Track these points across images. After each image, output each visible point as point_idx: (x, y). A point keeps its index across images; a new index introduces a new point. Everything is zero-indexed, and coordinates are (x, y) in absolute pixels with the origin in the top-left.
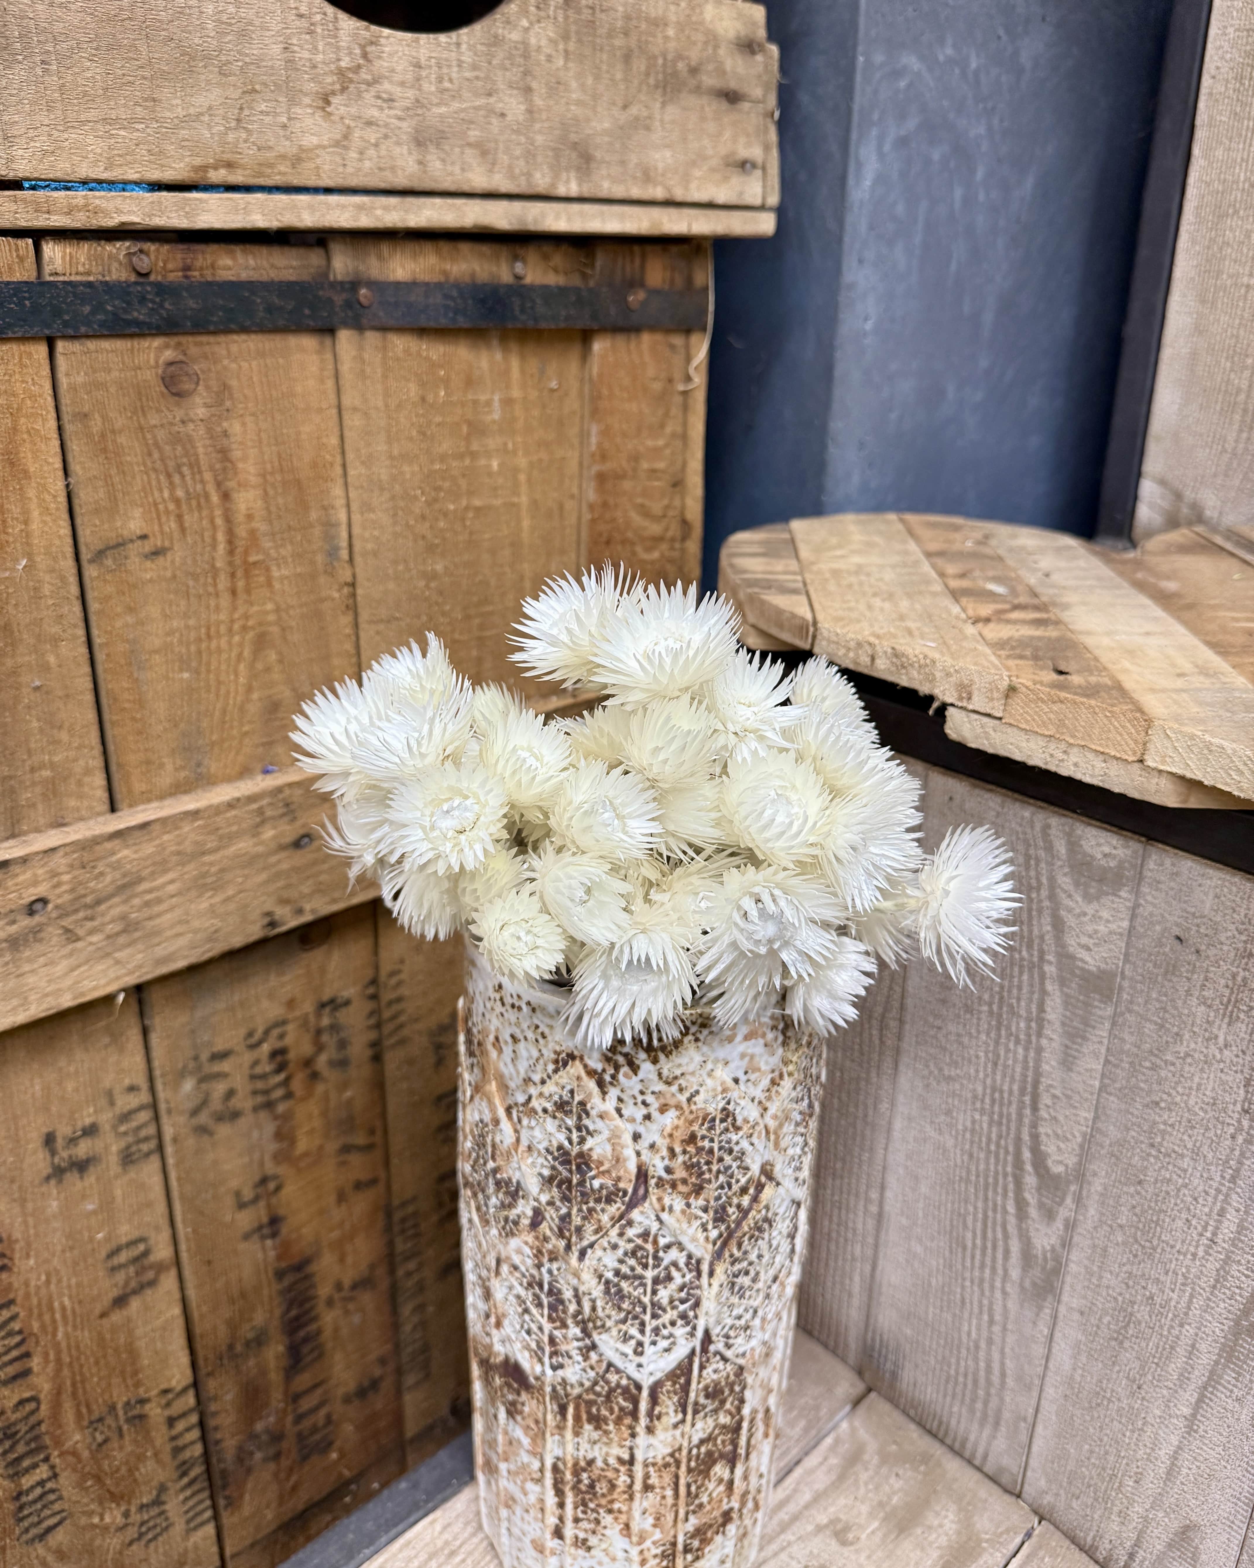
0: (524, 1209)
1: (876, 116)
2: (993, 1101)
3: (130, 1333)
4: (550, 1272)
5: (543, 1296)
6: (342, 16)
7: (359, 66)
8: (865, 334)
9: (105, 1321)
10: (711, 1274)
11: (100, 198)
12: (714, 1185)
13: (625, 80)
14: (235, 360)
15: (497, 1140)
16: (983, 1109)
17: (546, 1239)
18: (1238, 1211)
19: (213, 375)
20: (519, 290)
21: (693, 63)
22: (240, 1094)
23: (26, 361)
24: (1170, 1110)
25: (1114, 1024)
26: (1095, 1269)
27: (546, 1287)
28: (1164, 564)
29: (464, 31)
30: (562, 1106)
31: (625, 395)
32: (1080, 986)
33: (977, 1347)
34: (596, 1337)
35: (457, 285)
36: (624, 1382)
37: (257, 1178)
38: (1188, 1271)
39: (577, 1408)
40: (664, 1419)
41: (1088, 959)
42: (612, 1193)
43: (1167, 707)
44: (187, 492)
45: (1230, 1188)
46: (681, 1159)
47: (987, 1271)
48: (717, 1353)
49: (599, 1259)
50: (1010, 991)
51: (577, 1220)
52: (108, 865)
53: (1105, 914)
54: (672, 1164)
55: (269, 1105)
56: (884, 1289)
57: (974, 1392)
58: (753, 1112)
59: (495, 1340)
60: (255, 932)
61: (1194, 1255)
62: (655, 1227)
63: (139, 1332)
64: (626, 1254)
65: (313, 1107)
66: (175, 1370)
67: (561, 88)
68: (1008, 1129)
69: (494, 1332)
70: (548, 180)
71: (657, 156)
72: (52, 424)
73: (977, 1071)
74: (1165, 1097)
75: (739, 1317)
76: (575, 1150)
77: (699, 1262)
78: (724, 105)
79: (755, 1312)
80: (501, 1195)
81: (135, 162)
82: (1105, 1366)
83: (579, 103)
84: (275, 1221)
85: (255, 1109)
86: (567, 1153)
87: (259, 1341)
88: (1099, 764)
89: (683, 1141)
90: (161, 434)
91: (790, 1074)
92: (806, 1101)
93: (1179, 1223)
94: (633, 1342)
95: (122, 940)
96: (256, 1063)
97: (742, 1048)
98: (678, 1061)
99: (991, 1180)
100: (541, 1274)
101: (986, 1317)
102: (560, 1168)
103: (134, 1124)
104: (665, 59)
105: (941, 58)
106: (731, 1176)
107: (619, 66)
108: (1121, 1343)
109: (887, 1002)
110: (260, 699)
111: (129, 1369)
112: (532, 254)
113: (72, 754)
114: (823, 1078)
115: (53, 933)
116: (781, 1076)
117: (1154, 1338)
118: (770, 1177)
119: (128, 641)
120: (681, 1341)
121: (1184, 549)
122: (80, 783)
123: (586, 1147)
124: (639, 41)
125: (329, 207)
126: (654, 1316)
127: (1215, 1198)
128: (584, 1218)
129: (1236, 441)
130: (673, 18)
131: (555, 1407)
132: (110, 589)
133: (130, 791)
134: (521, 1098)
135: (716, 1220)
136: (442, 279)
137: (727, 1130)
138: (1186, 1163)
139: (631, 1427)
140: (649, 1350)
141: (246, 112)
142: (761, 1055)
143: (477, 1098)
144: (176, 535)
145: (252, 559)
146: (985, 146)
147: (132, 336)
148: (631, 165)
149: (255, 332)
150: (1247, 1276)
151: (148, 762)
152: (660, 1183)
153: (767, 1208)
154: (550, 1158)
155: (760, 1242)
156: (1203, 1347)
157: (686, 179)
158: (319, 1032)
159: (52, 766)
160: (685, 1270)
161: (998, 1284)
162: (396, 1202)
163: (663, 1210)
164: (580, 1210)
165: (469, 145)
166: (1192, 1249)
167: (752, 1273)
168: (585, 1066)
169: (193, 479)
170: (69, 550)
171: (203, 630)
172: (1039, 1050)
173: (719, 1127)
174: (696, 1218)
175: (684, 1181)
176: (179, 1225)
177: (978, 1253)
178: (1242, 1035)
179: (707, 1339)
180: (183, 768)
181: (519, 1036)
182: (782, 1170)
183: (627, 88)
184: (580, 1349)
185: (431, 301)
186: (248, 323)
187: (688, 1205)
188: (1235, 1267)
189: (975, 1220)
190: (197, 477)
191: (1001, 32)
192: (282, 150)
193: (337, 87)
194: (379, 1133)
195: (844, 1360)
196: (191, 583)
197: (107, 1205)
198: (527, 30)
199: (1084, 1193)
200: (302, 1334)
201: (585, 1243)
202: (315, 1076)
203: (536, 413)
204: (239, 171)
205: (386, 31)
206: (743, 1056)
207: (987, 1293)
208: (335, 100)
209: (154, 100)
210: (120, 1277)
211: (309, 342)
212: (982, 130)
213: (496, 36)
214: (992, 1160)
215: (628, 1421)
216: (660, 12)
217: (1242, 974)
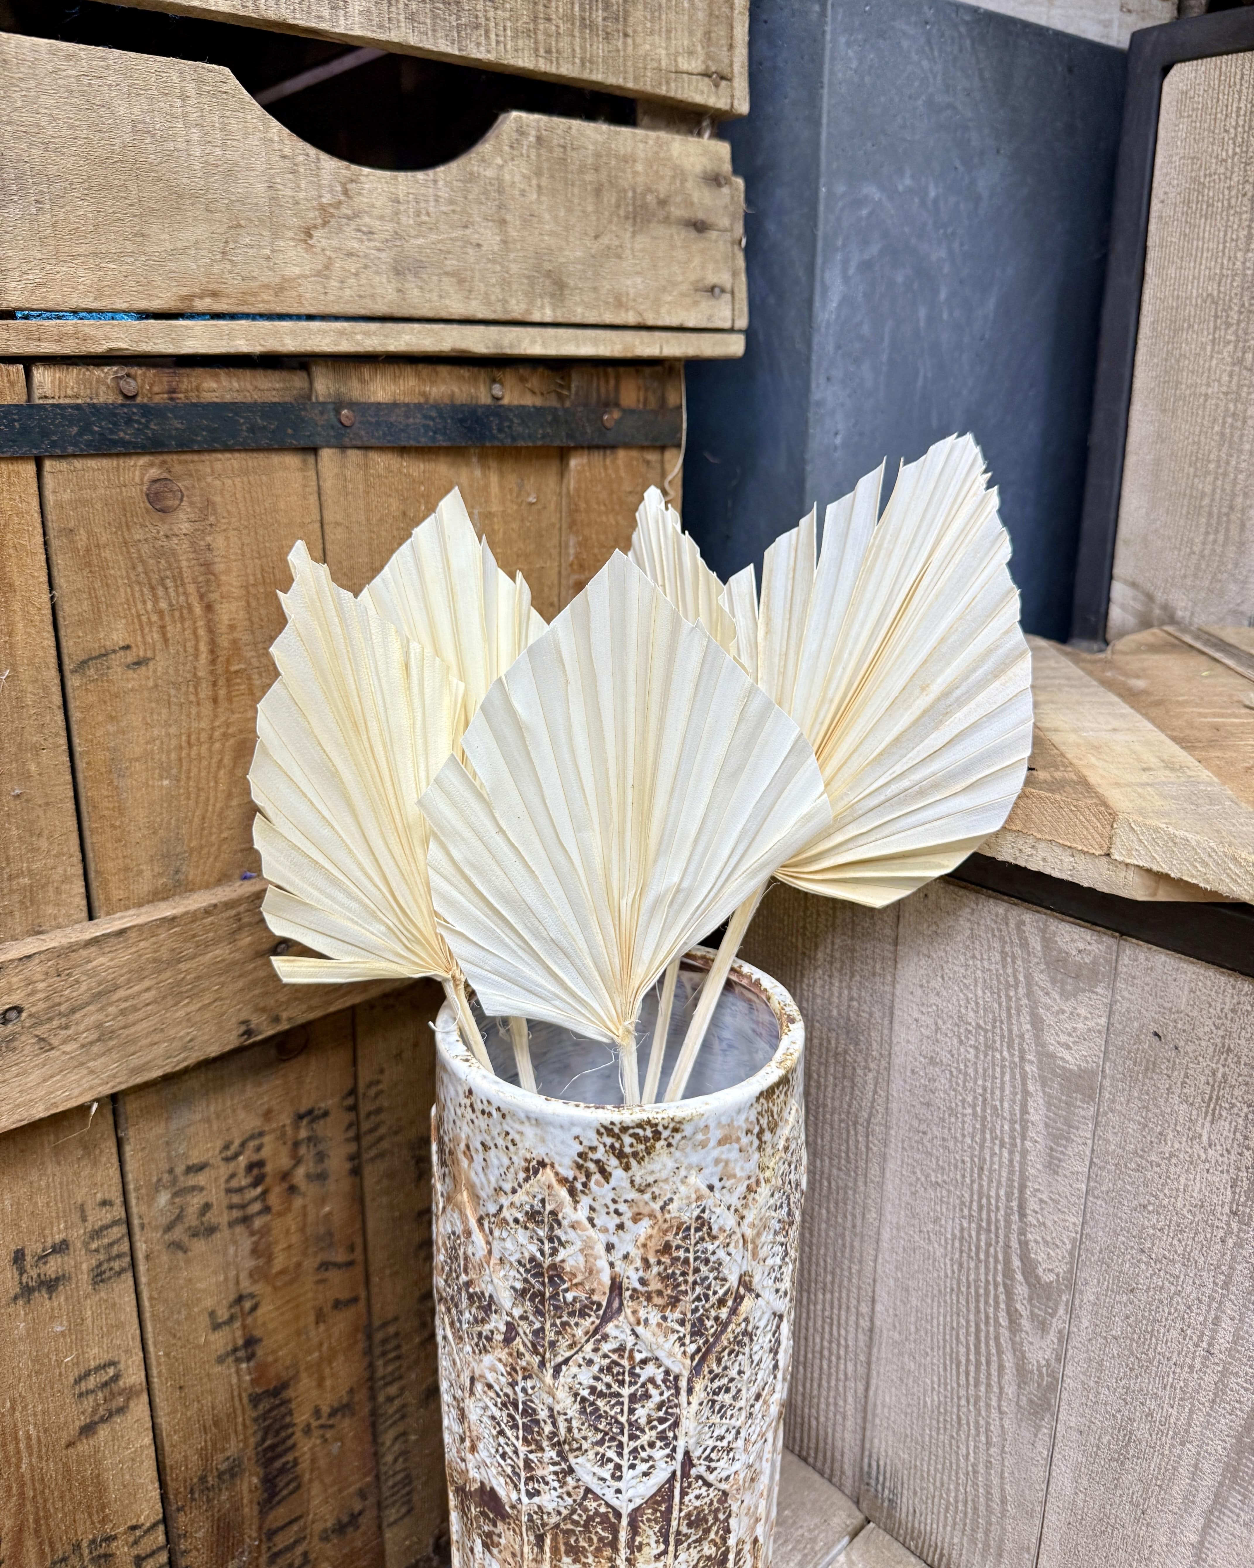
0: (497, 1323)
1: (839, 243)
2: (980, 1208)
3: (98, 1463)
4: (524, 1390)
5: (517, 1417)
6: (324, 156)
7: (340, 202)
8: (836, 448)
9: (71, 1450)
10: (690, 1391)
11: (89, 326)
12: (691, 1297)
13: (596, 212)
14: (219, 477)
15: (470, 1252)
16: (971, 1216)
17: (520, 1355)
18: (1232, 1319)
19: (197, 491)
20: (497, 410)
21: (662, 196)
22: (215, 1209)
23: (14, 480)
24: (1158, 1213)
25: (1097, 1124)
26: (1092, 1384)
27: (521, 1407)
28: (1134, 663)
29: (441, 169)
30: (533, 1216)
31: (603, 508)
32: (1061, 1085)
33: (975, 1472)
34: (572, 1461)
35: (436, 406)
36: (603, 1509)
37: (232, 1297)
38: (1186, 1385)
39: (555, 1539)
40: (646, 1550)
41: (1068, 1058)
42: (586, 1306)
43: (1131, 801)
44: (170, 604)
45: (1223, 1295)
46: (655, 1270)
47: (983, 1388)
48: (699, 1477)
49: (575, 1376)
50: (993, 1093)
51: (550, 1335)
52: (84, 973)
53: (1083, 1011)
54: (647, 1276)
55: (246, 1220)
56: (879, 1411)
57: (975, 1521)
58: (729, 1221)
59: (470, 1466)
60: (231, 1041)
61: (1191, 1367)
62: (630, 1341)
63: (107, 1462)
64: (601, 1370)
65: (291, 1222)
66: (144, 1505)
67: (535, 220)
68: (997, 1237)
69: (469, 1456)
70: (523, 306)
71: (629, 282)
72: (39, 539)
73: (963, 1176)
74: (1152, 1199)
75: (722, 1438)
76: (547, 1262)
77: (677, 1378)
78: (693, 234)
79: (738, 1432)
80: (474, 1310)
81: (124, 292)
82: (1107, 1489)
83: (552, 233)
84: (250, 1342)
85: (231, 1225)
86: (539, 1265)
87: (233, 1472)
88: (1067, 859)
89: (657, 1251)
90: (145, 548)
91: (767, 1181)
92: (785, 1209)
93: (1174, 1333)
94: (611, 1466)
95: (95, 1049)
96: (233, 1176)
97: (715, 1153)
98: (650, 1167)
99: (982, 1291)
100: (515, 1393)
101: (983, 1439)
102: (533, 1281)
103: (106, 1241)
104: (634, 192)
105: (900, 188)
106: (708, 1288)
107: (590, 199)
108: (1123, 1463)
109: (872, 1107)
110: (240, 805)
111: (95, 1503)
112: (509, 377)
113: (51, 862)
114: (804, 1185)
115: (27, 1042)
116: (758, 1182)
117: (1156, 1459)
118: (749, 1289)
119: (108, 749)
120: (661, 1464)
121: (1153, 649)
122: (58, 891)
123: (558, 1259)
124: (609, 176)
125: (311, 332)
126: (632, 1437)
127: (1209, 1306)
128: (558, 1333)
129: (1204, 543)
130: (641, 154)
131: (532, 1538)
132: (92, 698)
133: (108, 899)
134: (492, 1209)
135: (693, 1334)
136: (422, 400)
137: (702, 1239)
138: (1177, 1269)
139: (610, 1559)
140: (628, 1474)
141: (231, 245)
142: (736, 1161)
143: (449, 1209)
144: (159, 646)
145: (233, 668)
146: (946, 269)
147: (118, 455)
148: (604, 291)
149: (239, 451)
150: (1246, 1389)
151: (127, 869)
152: (635, 1295)
153: (746, 1320)
154: (522, 1270)
155: (740, 1357)
156: (1206, 1466)
157: (657, 303)
158: (296, 1144)
159: (31, 873)
160: (663, 1387)
161: (994, 1403)
162: (377, 1323)
163: (638, 1323)
164: (554, 1325)
165: (446, 274)
166: (1188, 1361)
167: (733, 1391)
168: (557, 1174)
169: (177, 591)
170: (53, 661)
171: (184, 738)
172: (1024, 1153)
173: (694, 1236)
174: (674, 1331)
175: (660, 1293)
176: (151, 1349)
177: (972, 1368)
178: (1225, 1133)
179: (688, 1462)
180: (160, 875)
181: (490, 1144)
182: (761, 1281)
183: (598, 219)
184: (556, 1473)
185: (411, 420)
186: (231, 442)
187: (664, 1318)
188: (1233, 1379)
189: (968, 1334)
190: (181, 590)
191: (957, 163)
192: (266, 280)
193: (320, 221)
194: (359, 1250)
195: (840, 1488)
196: (173, 692)
197: (77, 1326)
198: (501, 167)
199: (1077, 1302)
200: (278, 1464)
201: (559, 1359)
202: (293, 1189)
203: (515, 525)
204: (225, 300)
205: (366, 170)
206: (717, 1162)
207: (983, 1413)
208: (316, 233)
209: (143, 235)
210: (88, 1403)
211: (292, 460)
212: (943, 254)
213: (471, 174)
214: (982, 1270)
215: (607, 1552)
216: (629, 150)
217: (1221, 1070)
